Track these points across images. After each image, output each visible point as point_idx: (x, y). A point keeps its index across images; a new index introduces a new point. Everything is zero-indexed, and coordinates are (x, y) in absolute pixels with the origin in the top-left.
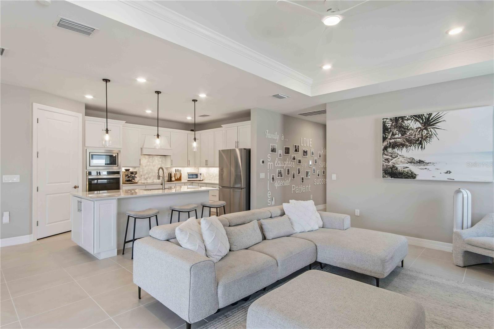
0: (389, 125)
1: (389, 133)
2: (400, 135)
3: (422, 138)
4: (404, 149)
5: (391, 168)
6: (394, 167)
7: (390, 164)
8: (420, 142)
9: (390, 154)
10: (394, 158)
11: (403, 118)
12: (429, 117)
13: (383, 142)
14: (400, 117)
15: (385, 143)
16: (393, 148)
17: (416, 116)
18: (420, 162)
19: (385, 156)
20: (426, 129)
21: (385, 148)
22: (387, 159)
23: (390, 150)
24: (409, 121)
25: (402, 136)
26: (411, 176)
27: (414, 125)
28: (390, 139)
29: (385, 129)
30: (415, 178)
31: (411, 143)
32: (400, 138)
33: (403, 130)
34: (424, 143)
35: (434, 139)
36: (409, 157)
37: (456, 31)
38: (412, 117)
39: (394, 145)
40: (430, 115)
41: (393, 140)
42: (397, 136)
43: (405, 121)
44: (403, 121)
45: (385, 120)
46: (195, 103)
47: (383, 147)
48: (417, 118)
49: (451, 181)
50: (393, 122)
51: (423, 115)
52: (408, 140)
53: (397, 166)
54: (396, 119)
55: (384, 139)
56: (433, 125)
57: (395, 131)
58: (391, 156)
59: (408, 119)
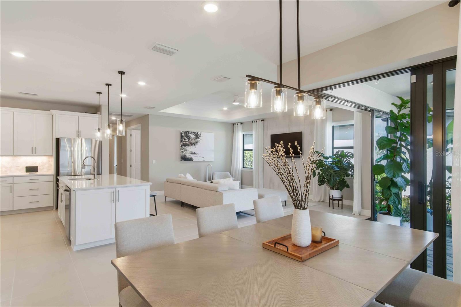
0: (183, 134)
1: (183, 138)
2: (187, 140)
3: (195, 142)
4: (189, 147)
5: (184, 156)
6: (185, 155)
7: (184, 154)
8: (194, 144)
9: (184, 149)
10: (185, 151)
11: (188, 132)
12: (197, 134)
13: (181, 143)
14: (187, 132)
15: (182, 144)
16: (185, 146)
17: (193, 132)
18: (195, 153)
19: (182, 150)
20: (196, 139)
21: (182, 146)
22: (182, 152)
23: (183, 147)
24: (191, 134)
25: (188, 141)
26: (191, 160)
27: (192, 136)
28: (184, 142)
29: (182, 137)
30: (193, 160)
31: (191, 145)
32: (187, 142)
33: (189, 138)
34: (196, 144)
35: (199, 143)
36: (191, 151)
37: (225, 109)
38: (192, 132)
39: (185, 145)
40: (198, 133)
41: (185, 142)
42: (186, 141)
43: (189, 134)
44: (188, 134)
45: (181, 132)
46: (99, 95)
47: (180, 146)
48: (194, 133)
49: (204, 161)
50: (185, 134)
51: (195, 132)
52: (191, 143)
53: (186, 155)
54: (186, 132)
55: (181, 141)
56: (198, 137)
57: (186, 138)
58: (184, 150)
59: (190, 133)
